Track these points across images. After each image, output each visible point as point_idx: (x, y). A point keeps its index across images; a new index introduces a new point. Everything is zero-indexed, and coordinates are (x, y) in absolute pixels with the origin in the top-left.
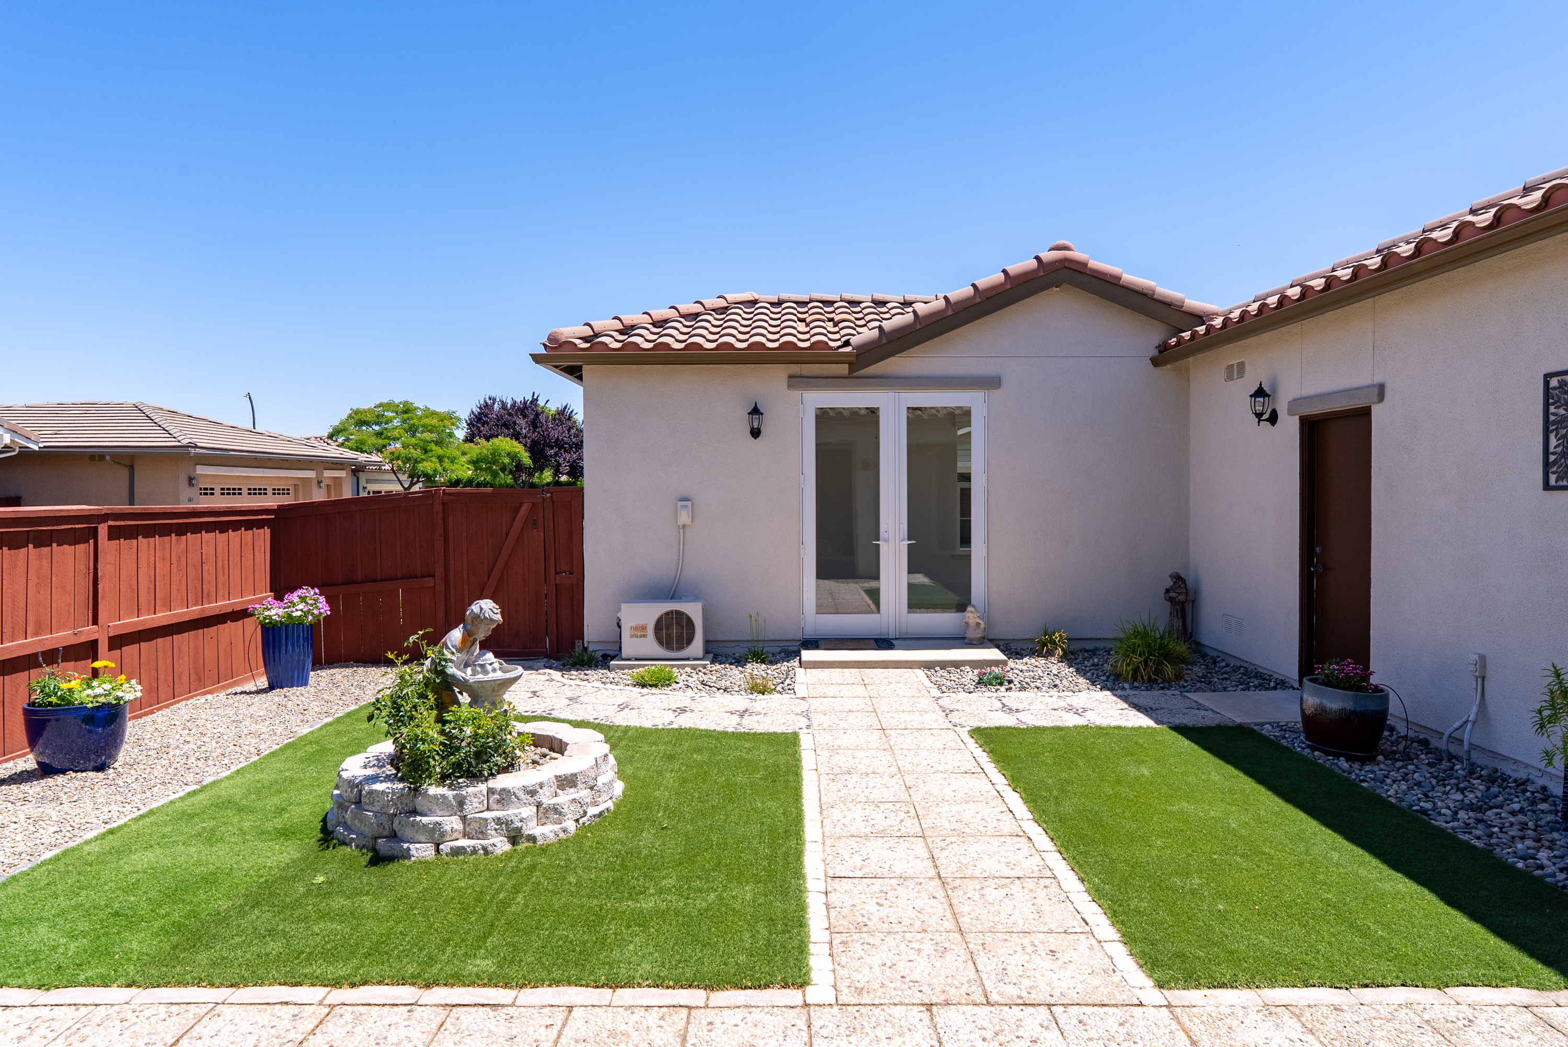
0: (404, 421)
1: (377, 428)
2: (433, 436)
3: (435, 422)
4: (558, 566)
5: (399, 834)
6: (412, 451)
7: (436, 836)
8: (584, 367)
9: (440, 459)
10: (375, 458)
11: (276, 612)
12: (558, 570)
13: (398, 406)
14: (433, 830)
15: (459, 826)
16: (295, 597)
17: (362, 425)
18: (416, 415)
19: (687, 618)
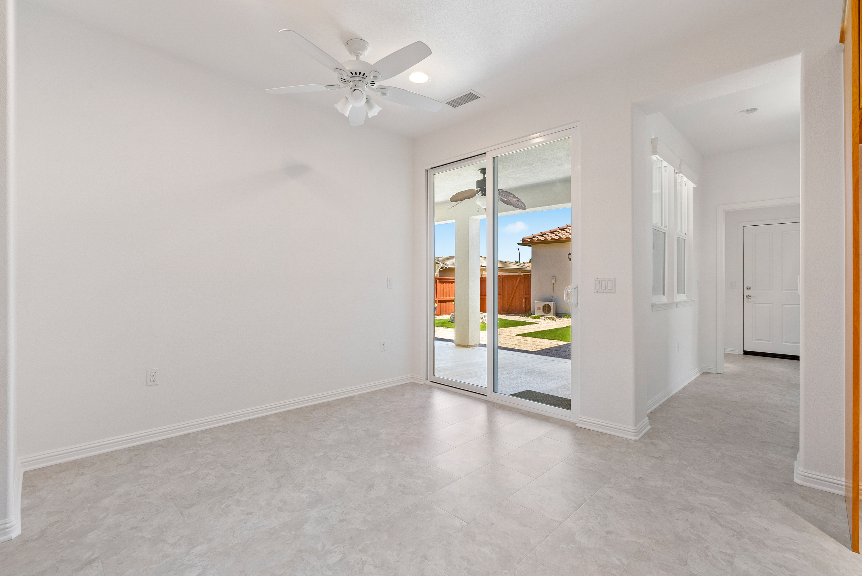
8: (532, 245)
12: (526, 294)
19: (550, 306)
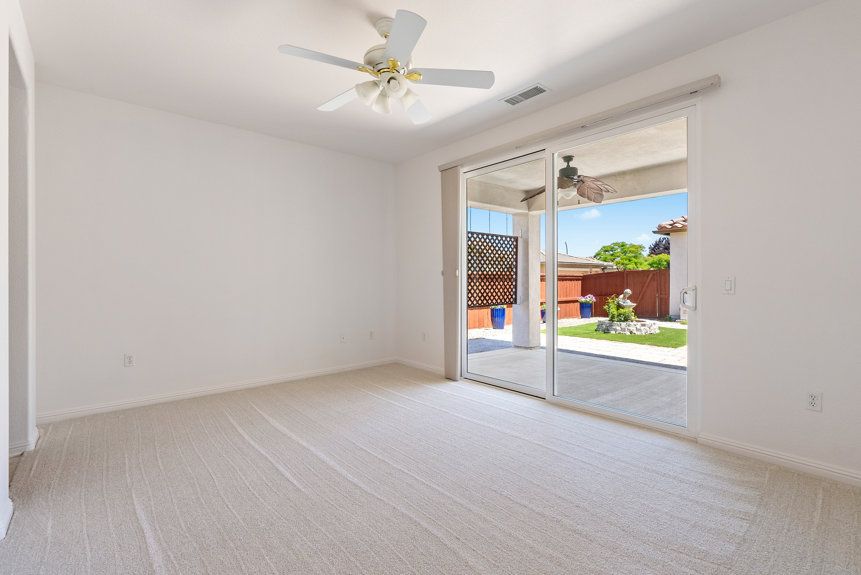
0: (622, 250)
1: (611, 252)
2: (633, 255)
3: (634, 249)
4: (661, 292)
5: (609, 330)
6: (625, 261)
7: (616, 330)
8: (670, 233)
9: (636, 263)
10: (610, 264)
11: (583, 300)
12: (661, 293)
13: (620, 244)
14: (615, 329)
15: (620, 329)
16: (587, 297)
17: (606, 252)
18: (627, 247)
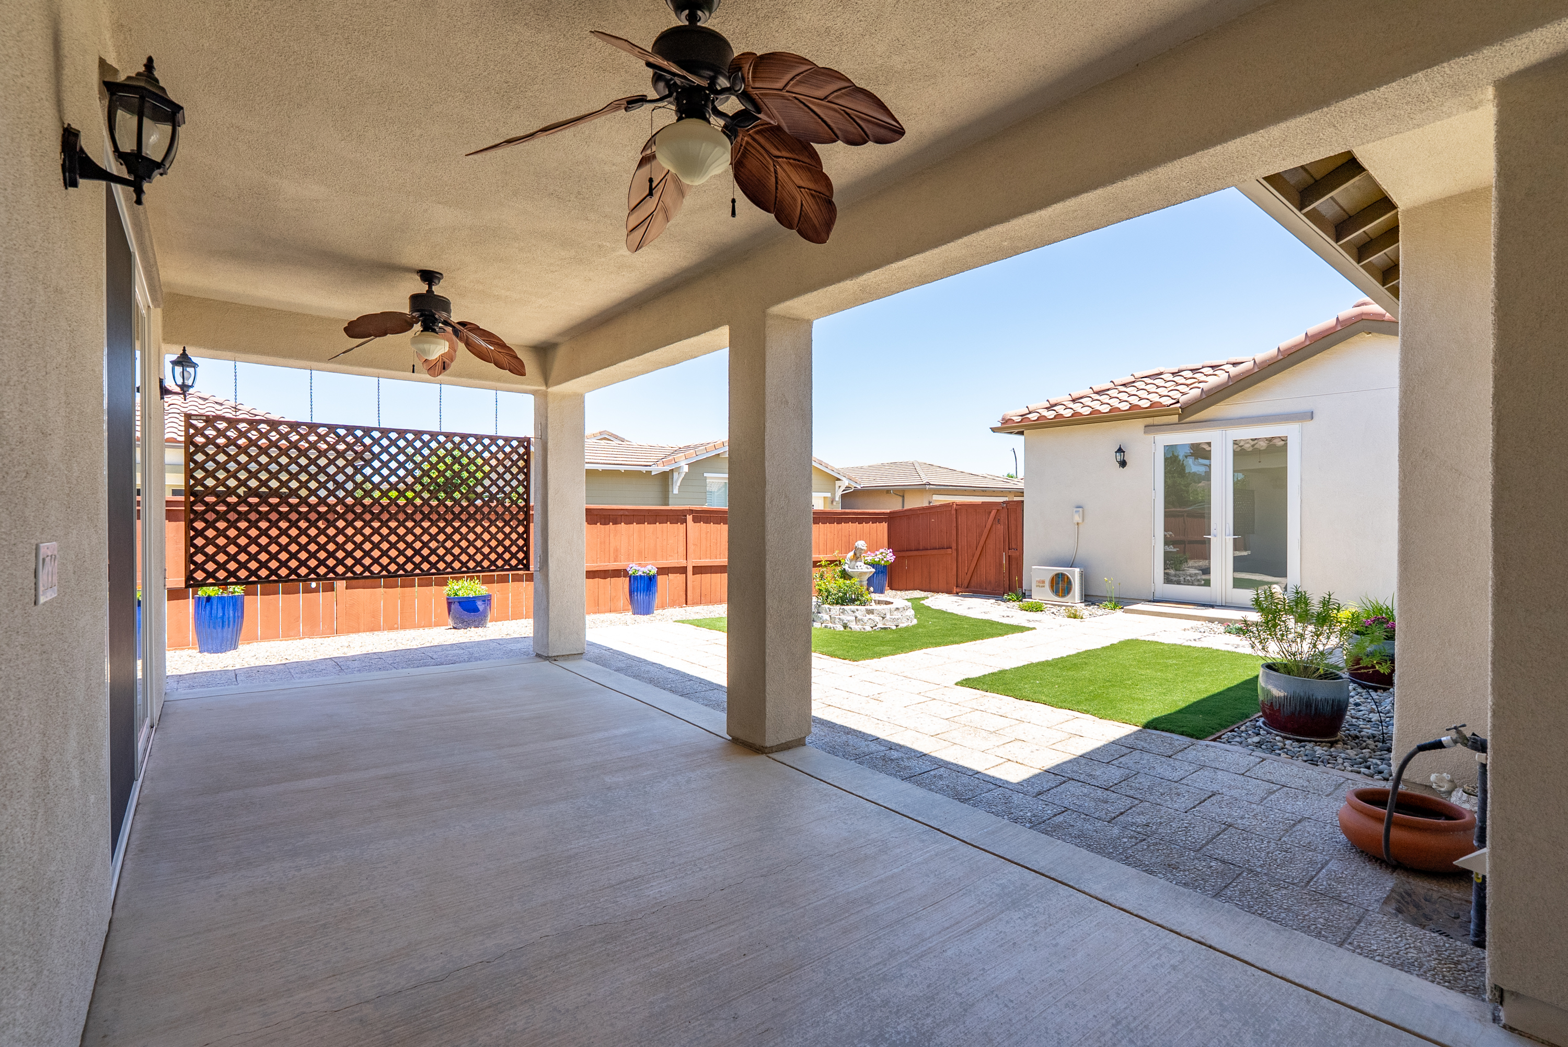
8: (1025, 432)
12: (1010, 547)
19: (1068, 578)
